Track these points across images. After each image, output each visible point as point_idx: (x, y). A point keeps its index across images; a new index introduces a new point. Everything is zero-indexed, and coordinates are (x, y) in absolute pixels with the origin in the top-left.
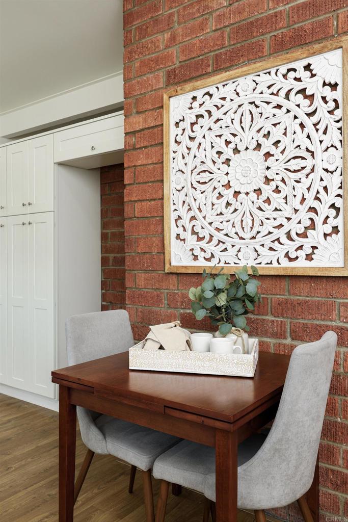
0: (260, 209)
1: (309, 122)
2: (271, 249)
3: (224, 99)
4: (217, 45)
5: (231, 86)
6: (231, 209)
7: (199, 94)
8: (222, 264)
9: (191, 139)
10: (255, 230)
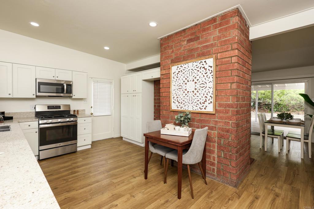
0: (194, 96)
1: (205, 75)
2: (196, 106)
3: (185, 68)
4: (184, 54)
5: (187, 65)
6: (187, 96)
7: (179, 66)
8: (184, 109)
9: (177, 77)
10: (192, 101)
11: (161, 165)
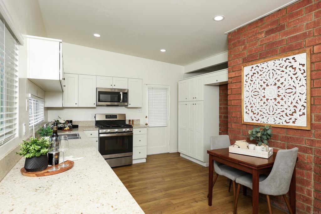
0: (276, 105)
1: (294, 77)
2: (280, 119)
3: (263, 68)
4: (261, 50)
5: (266, 64)
6: (265, 104)
7: (254, 66)
8: (262, 123)
9: (251, 81)
10: (274, 112)
11: (229, 191)
